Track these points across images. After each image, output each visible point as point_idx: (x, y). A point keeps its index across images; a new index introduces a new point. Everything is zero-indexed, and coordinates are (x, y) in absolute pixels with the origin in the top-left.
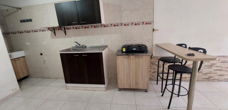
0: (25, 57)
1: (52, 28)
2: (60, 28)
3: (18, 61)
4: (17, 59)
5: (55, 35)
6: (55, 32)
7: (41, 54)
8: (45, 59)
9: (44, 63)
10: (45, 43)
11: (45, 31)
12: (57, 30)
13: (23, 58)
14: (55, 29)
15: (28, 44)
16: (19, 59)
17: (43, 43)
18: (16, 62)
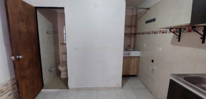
0: (140, 57)
1: (177, 29)
2: (192, 27)
3: (133, 60)
4: (133, 58)
5: (179, 41)
6: (180, 36)
7: (153, 61)
8: (154, 68)
9: (152, 72)
10: (161, 49)
11: (166, 32)
12: (186, 31)
13: (138, 58)
14: (182, 31)
15: (145, 45)
16: (135, 58)
17: (158, 48)
18: (132, 60)
